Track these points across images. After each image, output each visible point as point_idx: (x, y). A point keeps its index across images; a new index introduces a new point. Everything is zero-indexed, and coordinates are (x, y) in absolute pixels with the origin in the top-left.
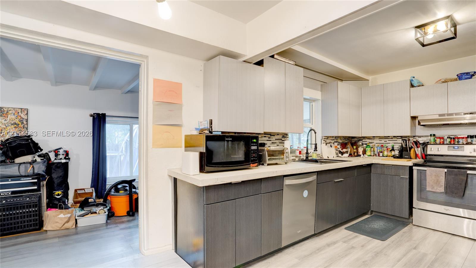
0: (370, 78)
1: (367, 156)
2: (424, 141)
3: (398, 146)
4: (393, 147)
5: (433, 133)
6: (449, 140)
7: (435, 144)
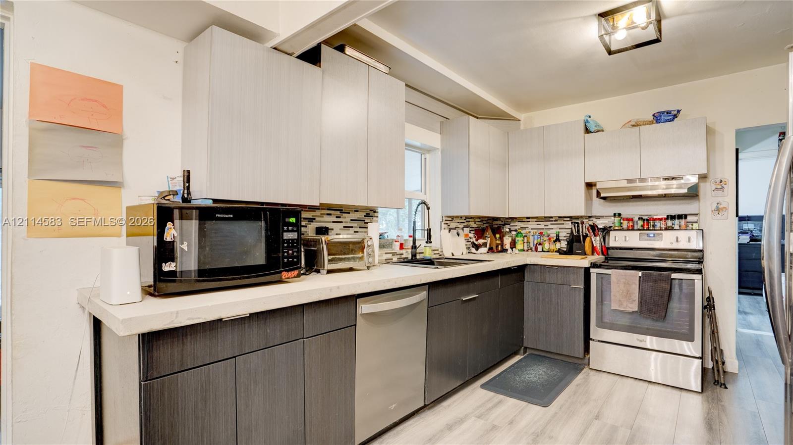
0: (522, 116)
1: (517, 251)
2: (604, 226)
3: (566, 234)
4: (558, 236)
5: (617, 212)
6: (641, 223)
7: (620, 230)
